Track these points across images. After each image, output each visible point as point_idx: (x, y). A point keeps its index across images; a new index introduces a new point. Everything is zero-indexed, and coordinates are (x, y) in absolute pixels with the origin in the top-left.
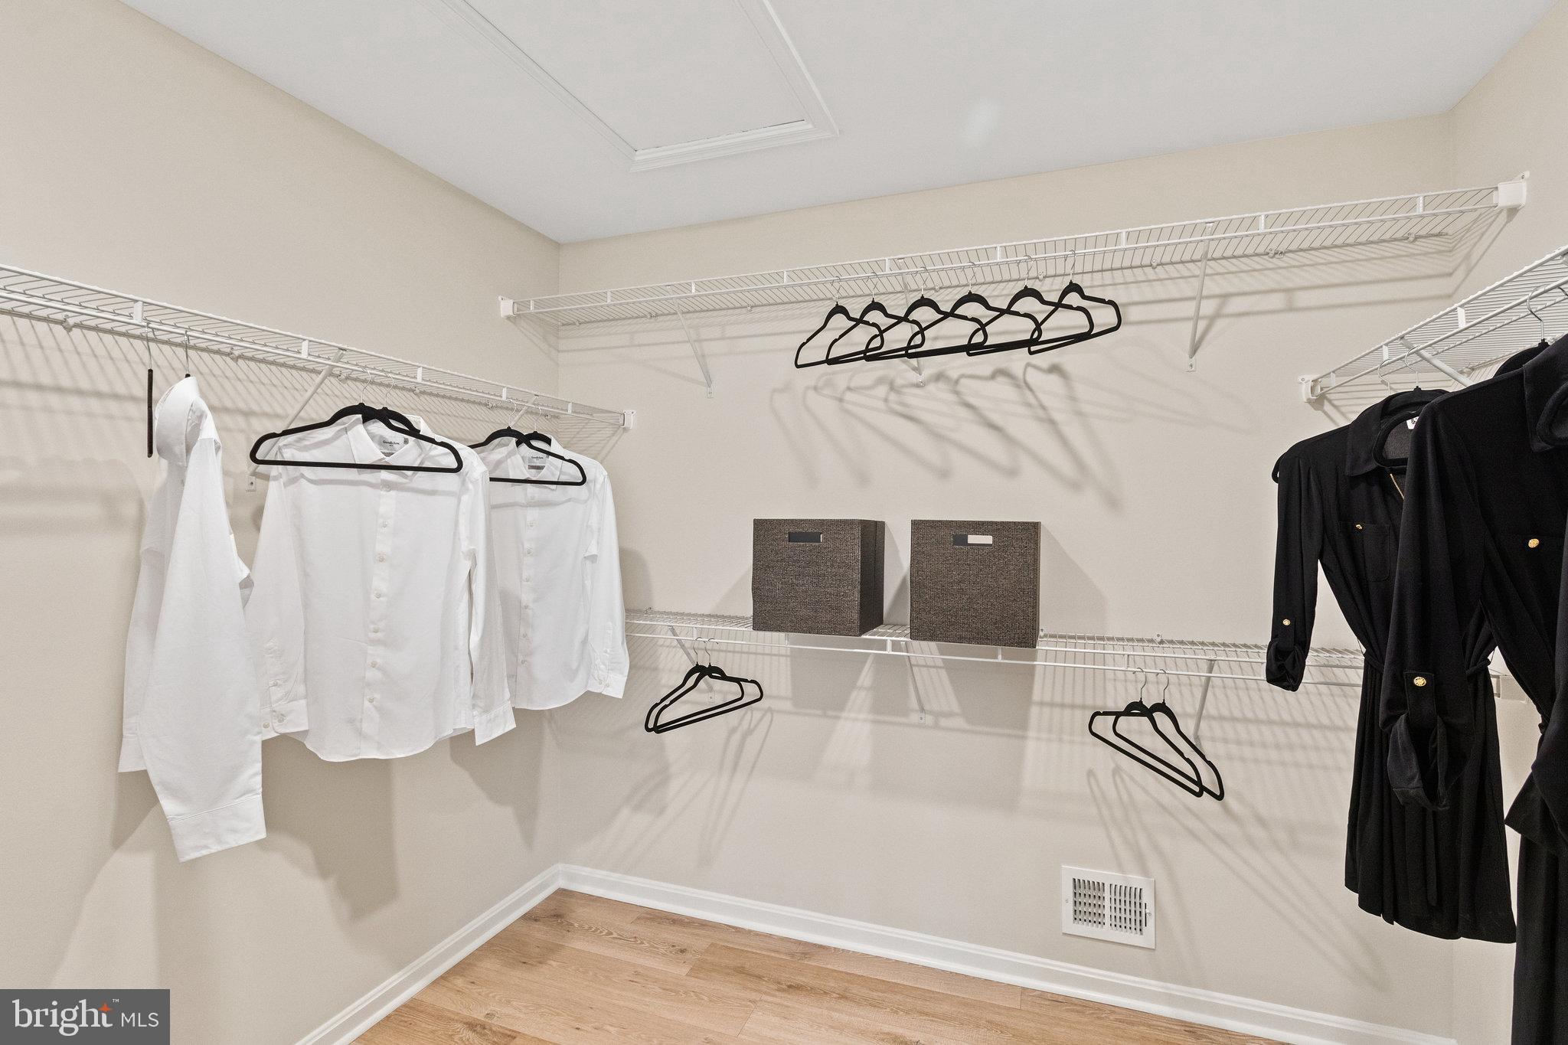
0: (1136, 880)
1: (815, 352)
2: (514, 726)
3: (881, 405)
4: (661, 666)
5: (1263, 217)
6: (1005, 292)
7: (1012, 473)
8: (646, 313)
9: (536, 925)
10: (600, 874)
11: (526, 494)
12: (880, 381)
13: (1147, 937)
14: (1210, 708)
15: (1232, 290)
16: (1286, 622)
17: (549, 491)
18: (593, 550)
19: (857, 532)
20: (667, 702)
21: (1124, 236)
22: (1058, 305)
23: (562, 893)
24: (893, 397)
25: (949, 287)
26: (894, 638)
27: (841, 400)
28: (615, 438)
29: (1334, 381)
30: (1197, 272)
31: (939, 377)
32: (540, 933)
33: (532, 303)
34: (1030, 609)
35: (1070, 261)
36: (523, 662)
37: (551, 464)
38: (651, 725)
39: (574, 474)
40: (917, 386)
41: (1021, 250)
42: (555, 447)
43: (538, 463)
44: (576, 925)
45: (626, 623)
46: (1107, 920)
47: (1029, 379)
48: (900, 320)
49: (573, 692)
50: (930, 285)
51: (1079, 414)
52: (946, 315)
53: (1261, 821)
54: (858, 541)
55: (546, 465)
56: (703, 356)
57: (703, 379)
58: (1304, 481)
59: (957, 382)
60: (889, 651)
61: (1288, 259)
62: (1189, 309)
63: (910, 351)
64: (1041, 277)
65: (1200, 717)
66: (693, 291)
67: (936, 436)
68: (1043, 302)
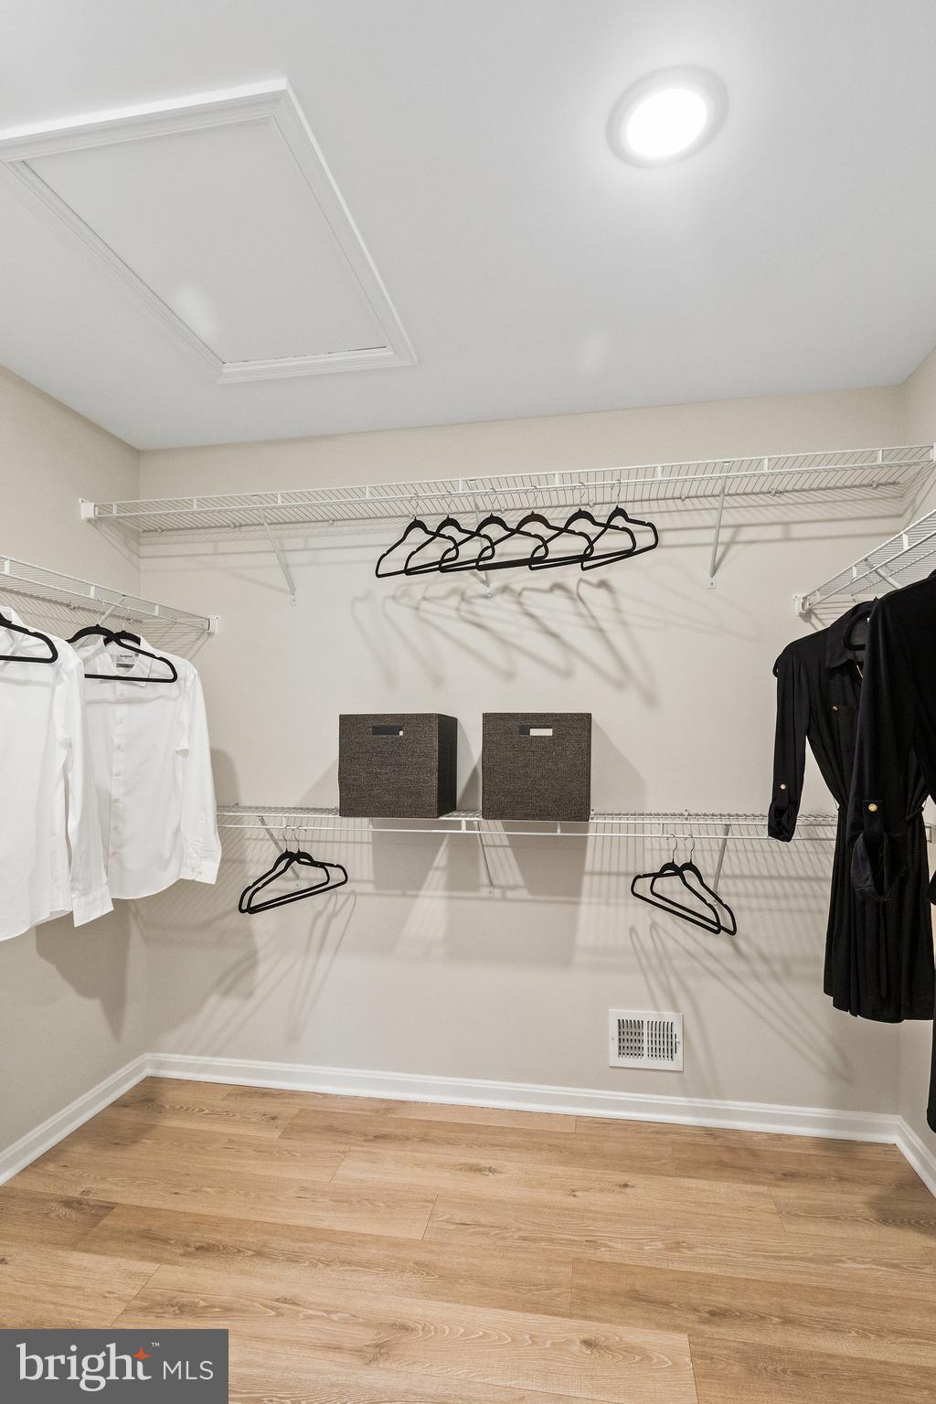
0: (668, 1016)
1: (395, 562)
2: (112, 909)
3: (453, 613)
4: (249, 857)
5: (766, 461)
6: (561, 516)
7: (567, 674)
8: (230, 523)
9: (126, 1110)
10: (189, 1059)
11: (115, 693)
12: (453, 592)
13: (676, 1063)
14: (726, 869)
15: (742, 521)
16: (783, 787)
17: (139, 688)
18: (184, 745)
19: (435, 725)
20: (260, 885)
21: (659, 469)
22: (607, 526)
23: (152, 1081)
24: (464, 606)
25: (513, 509)
26: (468, 819)
27: (417, 609)
28: (199, 643)
29: (818, 597)
30: (717, 505)
31: (505, 589)
32: (131, 1117)
33: (115, 508)
34: (584, 788)
35: (616, 490)
36: (114, 854)
37: (142, 662)
38: (244, 907)
39: (166, 672)
40: (486, 597)
41: (575, 477)
42: (144, 646)
43: (127, 661)
44: (167, 1107)
45: (218, 815)
46: (645, 1052)
47: (581, 593)
48: (473, 534)
49: (165, 881)
50: (497, 507)
51: (624, 624)
52: (513, 532)
53: (764, 958)
54: (436, 733)
55: (136, 663)
56: (287, 566)
57: (286, 587)
58: (796, 672)
59: (520, 594)
60: (464, 830)
61: (786, 498)
62: (709, 536)
63: (481, 563)
64: (591, 504)
65: (718, 876)
66: (279, 502)
67: (503, 642)
68: (595, 523)
